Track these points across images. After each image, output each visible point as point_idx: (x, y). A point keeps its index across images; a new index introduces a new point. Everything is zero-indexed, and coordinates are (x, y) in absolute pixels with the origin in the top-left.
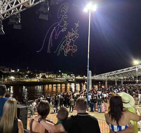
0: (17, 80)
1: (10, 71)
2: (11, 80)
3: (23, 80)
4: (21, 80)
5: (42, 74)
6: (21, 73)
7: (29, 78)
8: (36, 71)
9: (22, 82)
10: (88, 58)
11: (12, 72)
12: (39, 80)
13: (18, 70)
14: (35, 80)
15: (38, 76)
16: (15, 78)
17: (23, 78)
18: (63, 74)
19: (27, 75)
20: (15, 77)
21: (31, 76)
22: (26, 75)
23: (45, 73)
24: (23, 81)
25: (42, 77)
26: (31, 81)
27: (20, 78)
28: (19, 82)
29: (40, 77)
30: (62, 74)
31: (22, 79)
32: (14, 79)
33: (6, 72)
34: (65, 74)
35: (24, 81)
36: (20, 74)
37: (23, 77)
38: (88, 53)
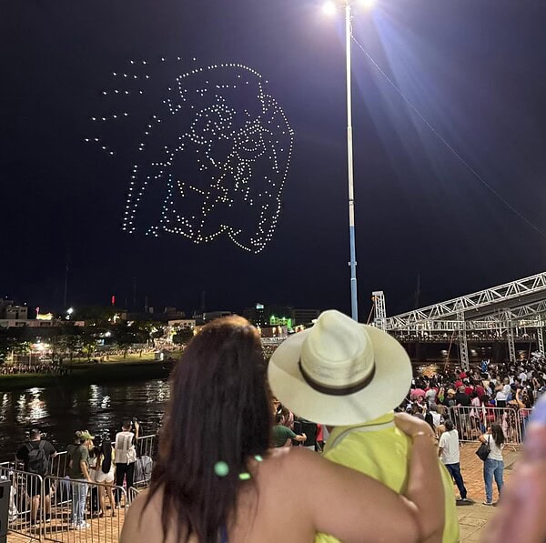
0: (61, 360)
1: (32, 316)
2: (34, 357)
3: (89, 356)
4: (82, 359)
5: (176, 325)
6: (82, 324)
7: (115, 346)
8: (151, 309)
9: (86, 367)
10: (352, 224)
11: (42, 322)
12: (164, 351)
13: (70, 311)
14: (146, 354)
15: (160, 334)
16: (54, 349)
17: (90, 349)
18: (273, 318)
19: (108, 334)
20: (55, 344)
21: (125, 337)
22: (104, 332)
23: (191, 318)
24: (91, 359)
25: (175, 340)
26: (126, 361)
27: (74, 349)
28: (71, 366)
29: (170, 339)
30: (268, 321)
31: (85, 350)
32: (47, 354)
33: (12, 323)
34: (284, 319)
35: (96, 361)
36: (78, 330)
37: (92, 341)
38: (351, 203)
